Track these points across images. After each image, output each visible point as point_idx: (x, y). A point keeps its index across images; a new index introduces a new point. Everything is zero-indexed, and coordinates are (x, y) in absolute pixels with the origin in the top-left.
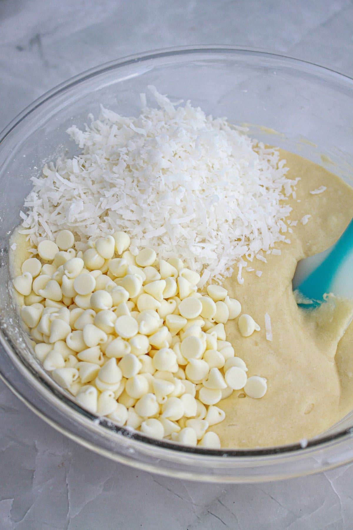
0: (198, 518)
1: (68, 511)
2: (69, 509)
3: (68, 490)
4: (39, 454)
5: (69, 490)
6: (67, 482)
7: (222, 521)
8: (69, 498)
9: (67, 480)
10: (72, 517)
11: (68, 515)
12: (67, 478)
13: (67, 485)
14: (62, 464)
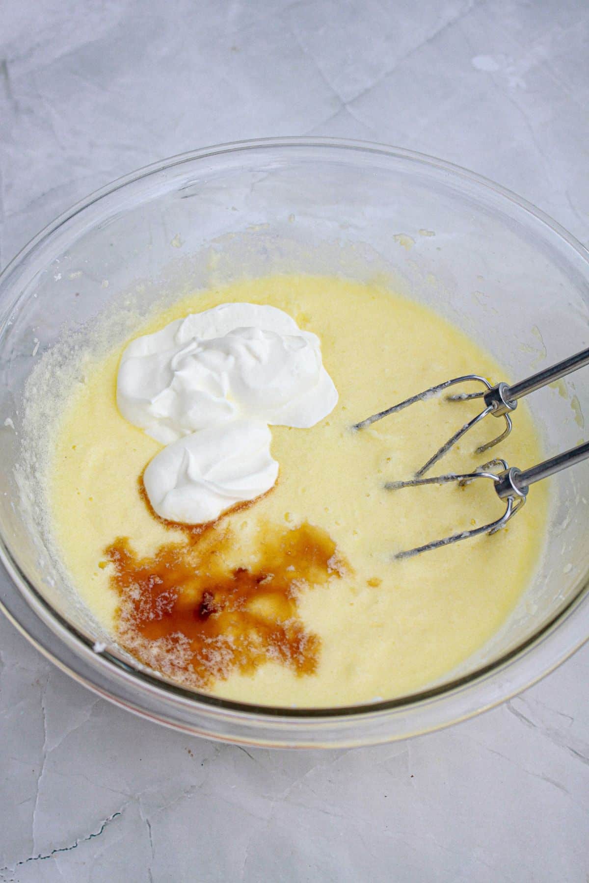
0: (217, 750)
1: (44, 742)
2: (45, 740)
3: (44, 715)
4: (6, 668)
5: (46, 716)
6: (43, 705)
7: (248, 754)
8: (46, 726)
9: (43, 703)
10: (50, 750)
11: (44, 748)
12: (43, 701)
13: (43, 709)
14: (38, 682)
